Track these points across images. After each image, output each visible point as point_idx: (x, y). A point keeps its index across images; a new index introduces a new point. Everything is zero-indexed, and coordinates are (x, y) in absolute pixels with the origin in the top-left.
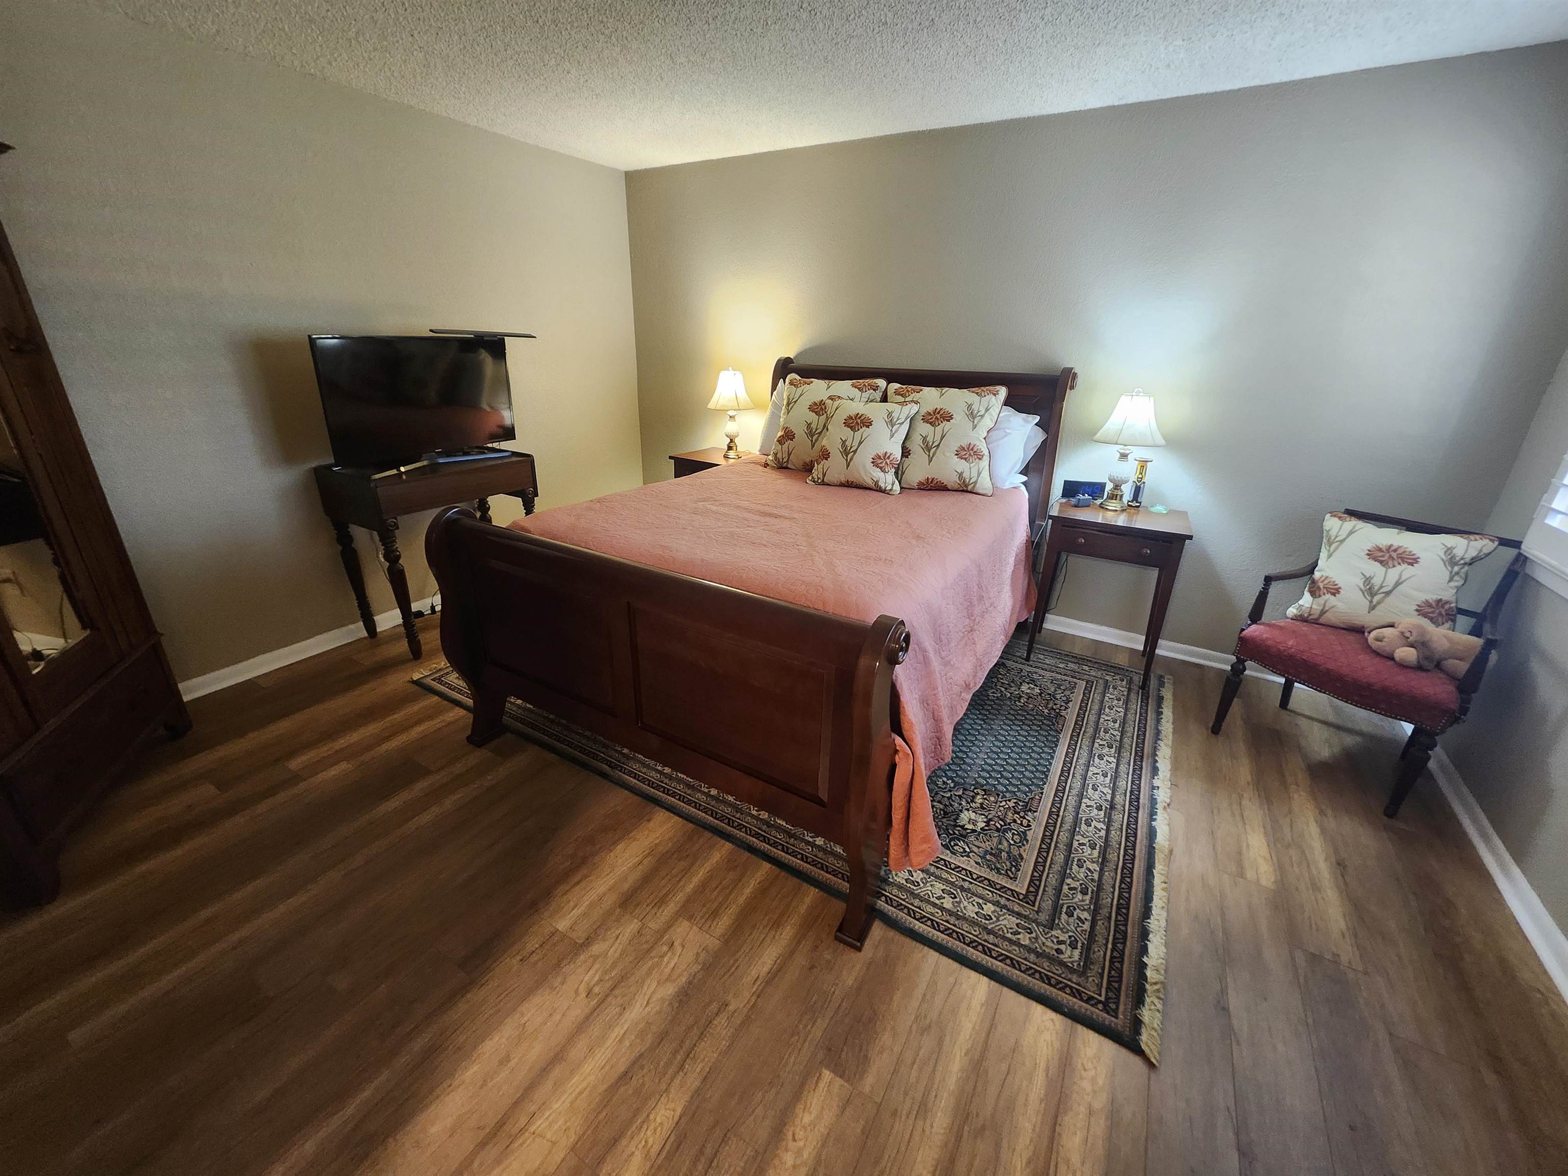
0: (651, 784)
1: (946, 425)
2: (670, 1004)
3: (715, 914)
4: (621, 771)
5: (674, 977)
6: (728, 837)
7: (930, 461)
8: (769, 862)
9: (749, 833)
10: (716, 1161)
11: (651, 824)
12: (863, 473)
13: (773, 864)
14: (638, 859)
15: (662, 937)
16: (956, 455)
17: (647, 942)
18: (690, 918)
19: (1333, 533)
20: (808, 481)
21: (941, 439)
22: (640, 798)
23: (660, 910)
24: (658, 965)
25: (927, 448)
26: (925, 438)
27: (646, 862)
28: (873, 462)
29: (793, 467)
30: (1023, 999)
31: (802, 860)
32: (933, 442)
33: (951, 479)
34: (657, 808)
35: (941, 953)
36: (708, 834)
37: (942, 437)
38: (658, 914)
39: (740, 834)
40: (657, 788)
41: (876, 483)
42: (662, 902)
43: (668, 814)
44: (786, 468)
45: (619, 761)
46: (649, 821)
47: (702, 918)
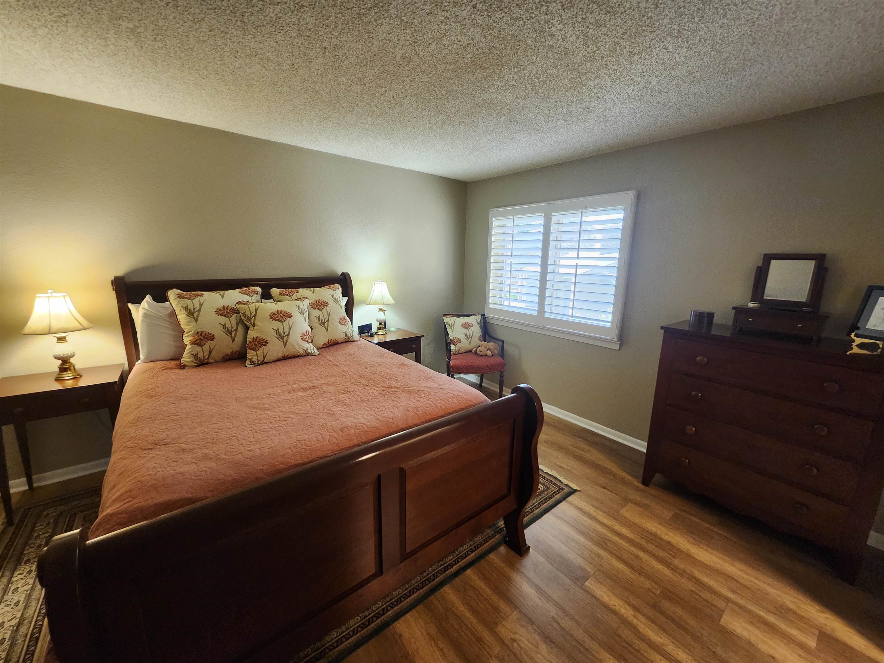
0: (363, 626)
1: (328, 308)
2: (552, 648)
3: (496, 609)
4: (331, 650)
5: (535, 643)
6: (441, 585)
7: (327, 330)
8: (468, 569)
9: (442, 573)
10: (629, 642)
11: (406, 635)
12: (297, 347)
13: (470, 567)
14: (437, 651)
15: (507, 645)
16: (340, 323)
17: (509, 656)
18: (496, 624)
19: (450, 323)
20: (247, 365)
21: (329, 317)
22: (373, 640)
23: (487, 642)
24: (526, 651)
25: (322, 323)
26: (318, 318)
27: (441, 645)
28: (302, 339)
29: (213, 361)
30: (556, 508)
31: (472, 552)
32: (325, 320)
33: (341, 337)
34: (390, 627)
35: (534, 522)
36: (432, 597)
37: (329, 315)
38: (489, 644)
39: (441, 577)
40: (370, 621)
41: (306, 351)
42: (480, 640)
43: (401, 621)
44: (208, 363)
45: (318, 649)
46: (401, 636)
47: (497, 617)
